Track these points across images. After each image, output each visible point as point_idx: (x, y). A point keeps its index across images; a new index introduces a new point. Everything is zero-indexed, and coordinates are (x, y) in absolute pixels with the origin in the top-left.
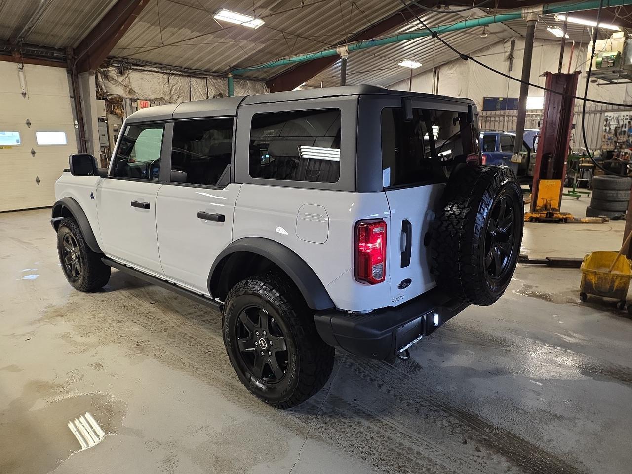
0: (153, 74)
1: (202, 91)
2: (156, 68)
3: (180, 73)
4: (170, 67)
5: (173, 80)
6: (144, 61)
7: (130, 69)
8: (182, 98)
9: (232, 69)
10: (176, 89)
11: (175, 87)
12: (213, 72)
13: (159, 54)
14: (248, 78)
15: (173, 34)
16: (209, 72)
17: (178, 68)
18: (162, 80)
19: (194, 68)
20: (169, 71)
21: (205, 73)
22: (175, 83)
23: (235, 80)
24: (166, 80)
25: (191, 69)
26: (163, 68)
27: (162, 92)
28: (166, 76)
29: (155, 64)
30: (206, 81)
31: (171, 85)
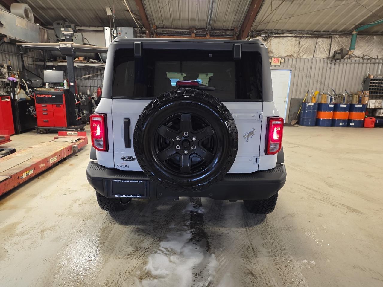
0: (288, 39)
1: (326, 48)
2: (292, 34)
3: (310, 36)
4: (303, 32)
5: (303, 42)
6: (283, 30)
7: (272, 37)
8: (307, 54)
9: (356, 28)
10: (304, 48)
11: (302, 47)
12: (340, 32)
13: (293, 23)
14: (375, 33)
15: (300, 5)
16: (336, 32)
17: (308, 32)
18: (294, 42)
19: (322, 30)
20: (301, 35)
21: (331, 33)
22: (304, 43)
23: (358, 36)
24: (298, 42)
25: (320, 32)
26: (297, 34)
27: (292, 51)
28: (298, 39)
29: (291, 32)
30: (331, 39)
31: (300, 46)
